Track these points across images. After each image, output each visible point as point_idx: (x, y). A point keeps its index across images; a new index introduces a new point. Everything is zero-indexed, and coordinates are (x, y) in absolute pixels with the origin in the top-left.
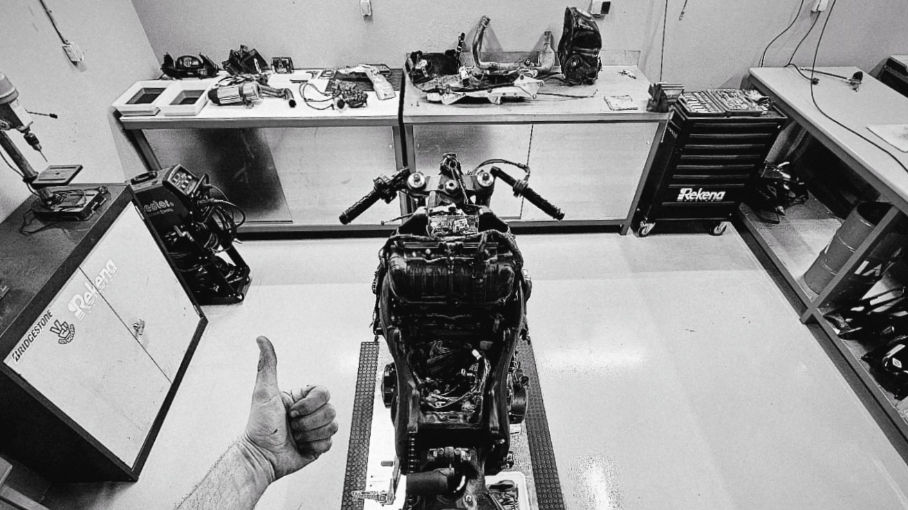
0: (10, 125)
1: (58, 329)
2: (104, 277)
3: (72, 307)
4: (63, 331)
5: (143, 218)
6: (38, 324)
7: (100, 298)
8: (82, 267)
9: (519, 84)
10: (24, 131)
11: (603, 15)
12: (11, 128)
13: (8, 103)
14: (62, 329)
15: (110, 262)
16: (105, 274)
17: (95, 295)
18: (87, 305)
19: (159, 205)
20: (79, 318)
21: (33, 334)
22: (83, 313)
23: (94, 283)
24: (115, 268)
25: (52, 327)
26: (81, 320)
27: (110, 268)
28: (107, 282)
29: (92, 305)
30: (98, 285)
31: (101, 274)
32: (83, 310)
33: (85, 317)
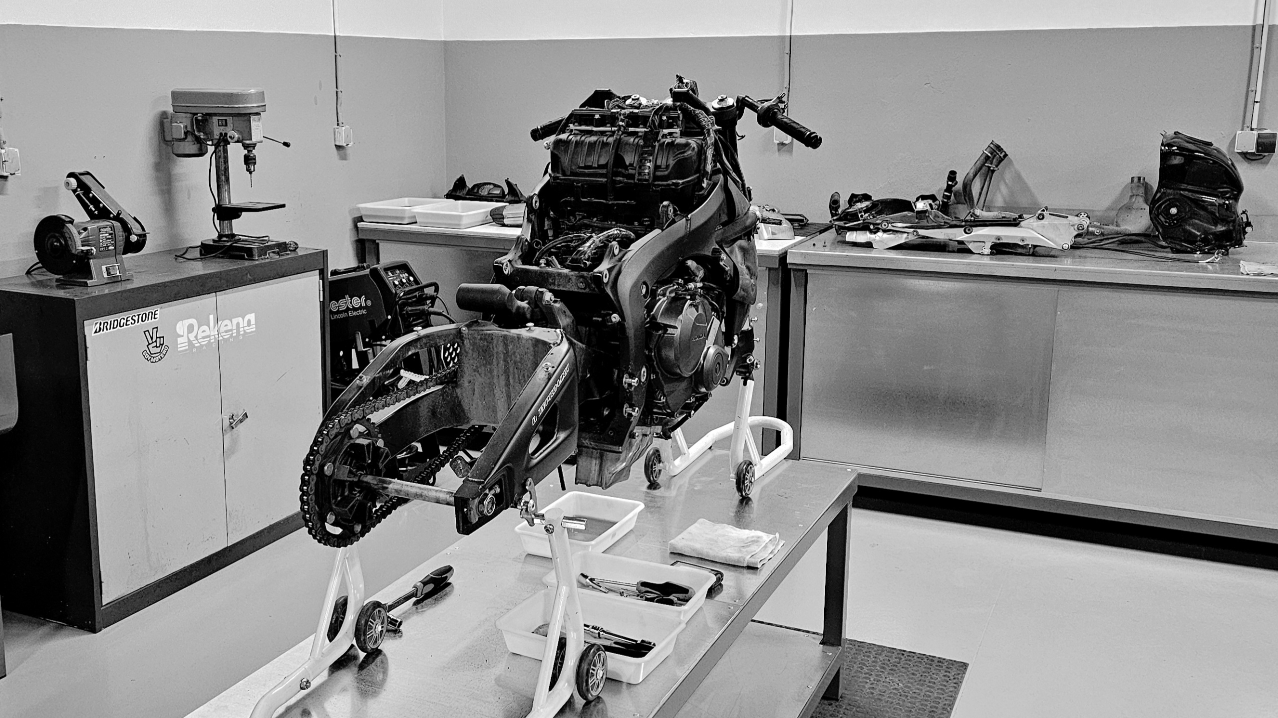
0: (239, 138)
1: (152, 338)
2: (234, 327)
3: (181, 328)
4: (154, 344)
5: (322, 300)
6: (139, 315)
7: (215, 345)
8: (219, 296)
9: (1032, 225)
10: (249, 147)
11: (1261, 155)
12: (238, 141)
13: (250, 114)
14: (156, 341)
15: (252, 317)
16: (238, 324)
17: (212, 338)
18: (197, 339)
19: (351, 303)
20: (179, 346)
21: (127, 321)
22: (187, 344)
23: (219, 323)
24: (253, 328)
25: (148, 331)
26: (179, 349)
27: (247, 322)
28: (234, 335)
29: (202, 346)
30: (223, 329)
31: (233, 320)
32: (189, 341)
33: (186, 350)
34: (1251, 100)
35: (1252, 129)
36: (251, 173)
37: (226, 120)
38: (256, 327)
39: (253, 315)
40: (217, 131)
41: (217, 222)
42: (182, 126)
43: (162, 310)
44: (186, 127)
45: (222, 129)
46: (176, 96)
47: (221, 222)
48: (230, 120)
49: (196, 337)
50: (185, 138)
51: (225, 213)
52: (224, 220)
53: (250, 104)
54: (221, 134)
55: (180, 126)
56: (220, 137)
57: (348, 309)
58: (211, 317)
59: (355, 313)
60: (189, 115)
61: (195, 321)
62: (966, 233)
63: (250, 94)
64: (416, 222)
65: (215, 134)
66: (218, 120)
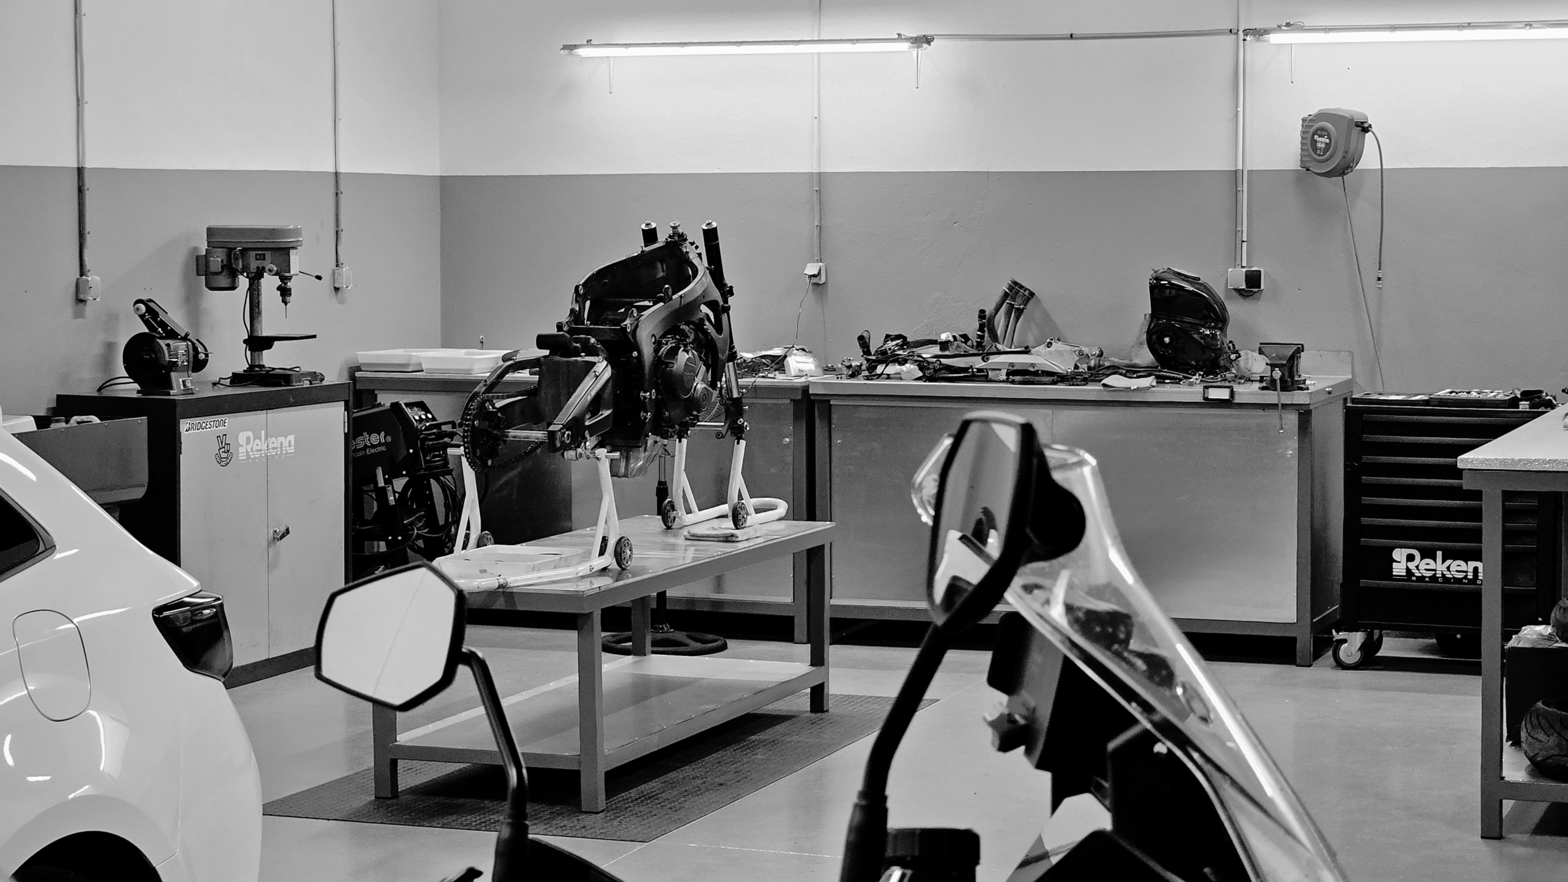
0: (277, 271)
1: (222, 443)
2: (279, 446)
3: (242, 438)
4: (223, 450)
5: (346, 431)
6: (214, 421)
7: (264, 460)
8: (269, 413)
9: (1041, 353)
10: (285, 279)
11: (1252, 291)
12: (275, 275)
13: (289, 248)
14: (224, 447)
15: (291, 438)
16: (282, 443)
17: (263, 452)
18: (252, 451)
19: (369, 440)
20: (240, 455)
21: (207, 425)
22: (245, 454)
23: (269, 439)
24: (292, 450)
25: (219, 436)
26: (240, 458)
27: (287, 443)
28: (279, 453)
29: (256, 458)
30: (271, 446)
31: (278, 438)
32: (247, 452)
33: (244, 460)
34: (1239, 242)
35: (1243, 267)
36: (286, 304)
37: (264, 255)
38: (295, 449)
39: (293, 436)
40: (254, 265)
41: (249, 353)
42: (220, 260)
43: (230, 419)
44: (222, 261)
45: (259, 263)
46: (210, 232)
47: (253, 353)
48: (268, 254)
49: (252, 449)
50: (221, 272)
51: (257, 343)
52: (255, 352)
53: (289, 239)
54: (258, 268)
55: (217, 260)
56: (257, 271)
57: (366, 446)
58: (263, 432)
59: (373, 451)
60: (224, 250)
61: (252, 434)
62: (984, 361)
63: (290, 229)
64: (422, 371)
65: (252, 268)
66: (256, 255)
